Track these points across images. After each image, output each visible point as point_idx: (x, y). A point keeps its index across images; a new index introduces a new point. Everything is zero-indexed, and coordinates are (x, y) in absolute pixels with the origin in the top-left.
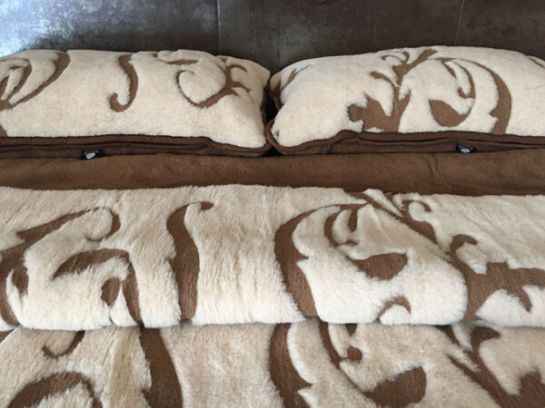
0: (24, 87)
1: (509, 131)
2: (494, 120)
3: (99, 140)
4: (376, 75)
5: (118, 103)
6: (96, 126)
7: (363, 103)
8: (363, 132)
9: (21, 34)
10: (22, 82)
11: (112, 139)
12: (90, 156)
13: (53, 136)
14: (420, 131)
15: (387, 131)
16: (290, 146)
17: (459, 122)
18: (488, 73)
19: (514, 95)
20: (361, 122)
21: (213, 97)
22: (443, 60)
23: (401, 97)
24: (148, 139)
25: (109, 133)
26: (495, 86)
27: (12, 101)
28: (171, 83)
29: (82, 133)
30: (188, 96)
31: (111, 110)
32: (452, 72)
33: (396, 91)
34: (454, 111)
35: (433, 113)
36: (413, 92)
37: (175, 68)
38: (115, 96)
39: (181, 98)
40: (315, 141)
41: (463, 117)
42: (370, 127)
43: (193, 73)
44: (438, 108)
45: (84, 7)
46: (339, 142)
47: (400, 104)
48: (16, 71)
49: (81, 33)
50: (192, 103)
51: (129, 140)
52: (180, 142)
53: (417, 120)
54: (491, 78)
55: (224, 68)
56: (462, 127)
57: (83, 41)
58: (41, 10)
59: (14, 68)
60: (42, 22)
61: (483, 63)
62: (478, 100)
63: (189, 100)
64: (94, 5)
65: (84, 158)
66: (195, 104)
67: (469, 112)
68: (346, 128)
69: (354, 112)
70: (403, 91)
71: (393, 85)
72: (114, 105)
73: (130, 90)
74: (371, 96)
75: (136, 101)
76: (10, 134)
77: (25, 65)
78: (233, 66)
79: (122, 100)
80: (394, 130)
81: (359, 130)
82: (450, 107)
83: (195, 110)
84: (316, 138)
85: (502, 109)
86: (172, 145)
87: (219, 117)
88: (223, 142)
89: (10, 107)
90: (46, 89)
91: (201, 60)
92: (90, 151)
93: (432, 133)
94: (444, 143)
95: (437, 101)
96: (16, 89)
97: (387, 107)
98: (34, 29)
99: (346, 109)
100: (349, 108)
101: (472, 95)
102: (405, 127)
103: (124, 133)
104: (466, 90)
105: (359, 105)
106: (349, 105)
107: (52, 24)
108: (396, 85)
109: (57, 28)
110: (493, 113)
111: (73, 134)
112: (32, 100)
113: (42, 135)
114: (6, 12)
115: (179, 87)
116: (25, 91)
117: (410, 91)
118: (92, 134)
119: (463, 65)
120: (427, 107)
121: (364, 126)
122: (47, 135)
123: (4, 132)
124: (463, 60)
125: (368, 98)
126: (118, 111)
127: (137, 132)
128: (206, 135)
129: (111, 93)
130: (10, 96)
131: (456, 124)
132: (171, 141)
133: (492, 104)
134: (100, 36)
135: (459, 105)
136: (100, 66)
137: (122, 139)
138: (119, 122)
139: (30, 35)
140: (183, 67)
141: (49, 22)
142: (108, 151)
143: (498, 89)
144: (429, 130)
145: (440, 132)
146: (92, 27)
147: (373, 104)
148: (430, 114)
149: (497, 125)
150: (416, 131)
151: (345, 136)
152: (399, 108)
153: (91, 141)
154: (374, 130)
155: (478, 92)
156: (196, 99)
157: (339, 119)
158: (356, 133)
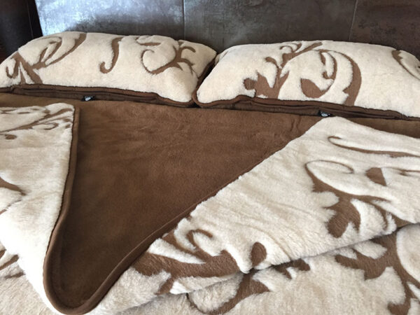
0: (54, 55)
1: (356, 104)
2: (346, 95)
3: (93, 90)
4: (268, 60)
5: (104, 69)
6: (91, 81)
7: (255, 78)
8: (255, 97)
9: (66, 20)
10: (54, 52)
11: (100, 90)
12: (87, 99)
13: (68, 85)
14: (292, 99)
15: (271, 97)
16: (205, 102)
17: (320, 96)
18: (349, 62)
19: (363, 79)
20: (254, 91)
21: (161, 68)
22: (321, 52)
23: (282, 75)
24: (121, 92)
25: (99, 86)
26: (351, 72)
27: (47, 63)
28: (138, 58)
29: (84, 85)
30: (146, 66)
31: (100, 72)
32: (323, 60)
33: (279, 71)
34: (317, 87)
35: (302, 88)
36: (290, 73)
37: (143, 48)
38: (104, 63)
39: (141, 67)
40: (221, 100)
41: (324, 92)
42: (259, 95)
43: (153, 52)
44: (306, 85)
45: (102, 5)
46: (238, 102)
47: (280, 80)
48: (52, 45)
49: (100, 21)
50: (147, 70)
51: (110, 91)
52: (138, 94)
53: (290, 92)
54: (350, 66)
55: (177, 49)
56: (322, 99)
57: (101, 27)
58: (77, 6)
59: (51, 43)
60: (78, 14)
61: (349, 54)
62: (336, 81)
63: (146, 69)
64: (108, 4)
65: (84, 100)
66: (149, 72)
67: (328, 89)
68: (243, 94)
69: (248, 83)
70: (284, 71)
71: (278, 67)
72: (102, 69)
73: (113, 60)
74: (261, 74)
75: (115, 67)
76: (44, 83)
77: (59, 41)
78: (185, 48)
79: (107, 67)
80: (275, 97)
81: (253, 96)
82: (314, 84)
83: (149, 75)
84: (222, 99)
85: (353, 88)
86: (134, 96)
87: (163, 81)
88: (165, 97)
89: (46, 66)
90: (66, 57)
91: (163, 43)
92: (88, 96)
93: (300, 101)
94: (309, 109)
95: (306, 80)
96: (50, 56)
97: (271, 81)
98: (73, 18)
99: (242, 81)
100: (245, 81)
101: (333, 77)
102: (282, 95)
103: (107, 86)
104: (330, 73)
105: (252, 79)
106: (245, 78)
107: (83, 15)
108: (280, 67)
109: (86, 18)
110: (345, 91)
111: (78, 85)
112: (57, 63)
113: (61, 84)
114: (57, 7)
115: (142, 60)
116: (55, 57)
117: (288, 72)
118: (89, 86)
119: (333, 56)
120: (299, 84)
121: (255, 93)
122: (64, 85)
123: (42, 81)
124: (335, 52)
125: (259, 75)
126: (104, 73)
127: (115, 87)
128: (155, 92)
129: (101, 62)
130: (46, 60)
131: (318, 97)
132: (133, 94)
133: (346, 84)
134: (111, 24)
135: (321, 83)
136: (99, 44)
137: (106, 90)
138: (104, 80)
139: (71, 21)
140: (148, 47)
141: (82, 14)
142: (98, 97)
143: (353, 74)
144: (299, 99)
145: (306, 101)
146: (107, 18)
147: (262, 79)
148: (300, 88)
149: (348, 98)
150: (290, 99)
151: (241, 99)
152: (279, 83)
153: (89, 90)
154: (262, 96)
155: (338, 76)
156: (150, 69)
157: (237, 87)
158: (251, 98)
